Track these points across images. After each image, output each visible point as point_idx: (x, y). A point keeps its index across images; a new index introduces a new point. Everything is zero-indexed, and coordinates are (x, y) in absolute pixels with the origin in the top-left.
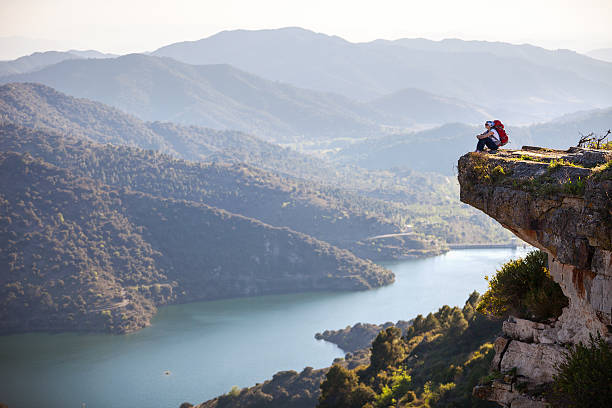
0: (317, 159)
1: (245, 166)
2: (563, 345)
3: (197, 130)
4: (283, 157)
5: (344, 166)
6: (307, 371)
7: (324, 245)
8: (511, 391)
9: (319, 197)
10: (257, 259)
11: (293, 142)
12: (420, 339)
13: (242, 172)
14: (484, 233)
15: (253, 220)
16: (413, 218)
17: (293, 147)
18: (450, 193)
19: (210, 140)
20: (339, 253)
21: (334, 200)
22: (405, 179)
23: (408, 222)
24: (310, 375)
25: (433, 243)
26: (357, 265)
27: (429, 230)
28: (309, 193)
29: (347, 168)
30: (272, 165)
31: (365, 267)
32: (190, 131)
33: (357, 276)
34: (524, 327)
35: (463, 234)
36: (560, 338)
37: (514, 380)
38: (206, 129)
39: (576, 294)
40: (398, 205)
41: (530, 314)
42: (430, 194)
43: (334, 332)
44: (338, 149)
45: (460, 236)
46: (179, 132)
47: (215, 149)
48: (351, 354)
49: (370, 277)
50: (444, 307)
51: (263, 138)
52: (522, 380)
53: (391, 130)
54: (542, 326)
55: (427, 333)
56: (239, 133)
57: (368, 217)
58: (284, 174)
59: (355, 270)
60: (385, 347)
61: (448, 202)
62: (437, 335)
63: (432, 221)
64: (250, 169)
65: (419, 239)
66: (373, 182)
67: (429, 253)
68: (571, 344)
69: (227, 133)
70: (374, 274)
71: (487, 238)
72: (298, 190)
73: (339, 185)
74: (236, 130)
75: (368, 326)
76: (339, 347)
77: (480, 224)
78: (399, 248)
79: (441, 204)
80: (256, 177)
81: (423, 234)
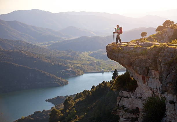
0: (44, 48)
1: (23, 51)
2: (139, 98)
3: (8, 40)
4: (34, 48)
5: (52, 50)
6: (44, 111)
7: (47, 73)
8: (123, 112)
9: (45, 59)
10: (28, 78)
11: (37, 43)
12: (78, 100)
13: (22, 53)
14: (94, 68)
15: (26, 67)
16: (73, 64)
17: (37, 44)
18: (83, 57)
19: (12, 43)
20: (51, 75)
21: (49, 60)
22: (70, 53)
23: (71, 66)
24: (45, 112)
25: (79, 72)
26: (57, 79)
27: (78, 68)
28: (42, 58)
29: (53, 50)
30: (31, 50)
31: (59, 79)
32: (6, 41)
33: (57, 82)
34: (125, 93)
35: (88, 69)
36: (138, 96)
37: (123, 109)
38: (11, 40)
39: (143, 83)
40: (68, 61)
41: (127, 90)
42: (78, 57)
43: (51, 99)
44: (50, 45)
45: (87, 69)
46: (3, 41)
47: (14, 46)
48: (57, 105)
49: (61, 82)
50: (85, 90)
51: (28, 42)
52: (126, 109)
53: (66, 39)
54: (130, 93)
55: (80, 98)
56: (20, 41)
57: (60, 65)
58: (34, 53)
59: (56, 80)
60: (68, 103)
61: (83, 59)
62: (83, 99)
63: (79, 65)
64: (24, 52)
65: (75, 71)
66: (61, 54)
67: (78, 75)
68: (141, 98)
69: (17, 41)
70: (62, 81)
71: (95, 70)
72: (39, 57)
73: (51, 55)
74: (20, 40)
75: (61, 97)
76: (53, 103)
77: (93, 66)
78: (69, 74)
79: (81, 60)
80: (26, 54)
81: (76, 69)
